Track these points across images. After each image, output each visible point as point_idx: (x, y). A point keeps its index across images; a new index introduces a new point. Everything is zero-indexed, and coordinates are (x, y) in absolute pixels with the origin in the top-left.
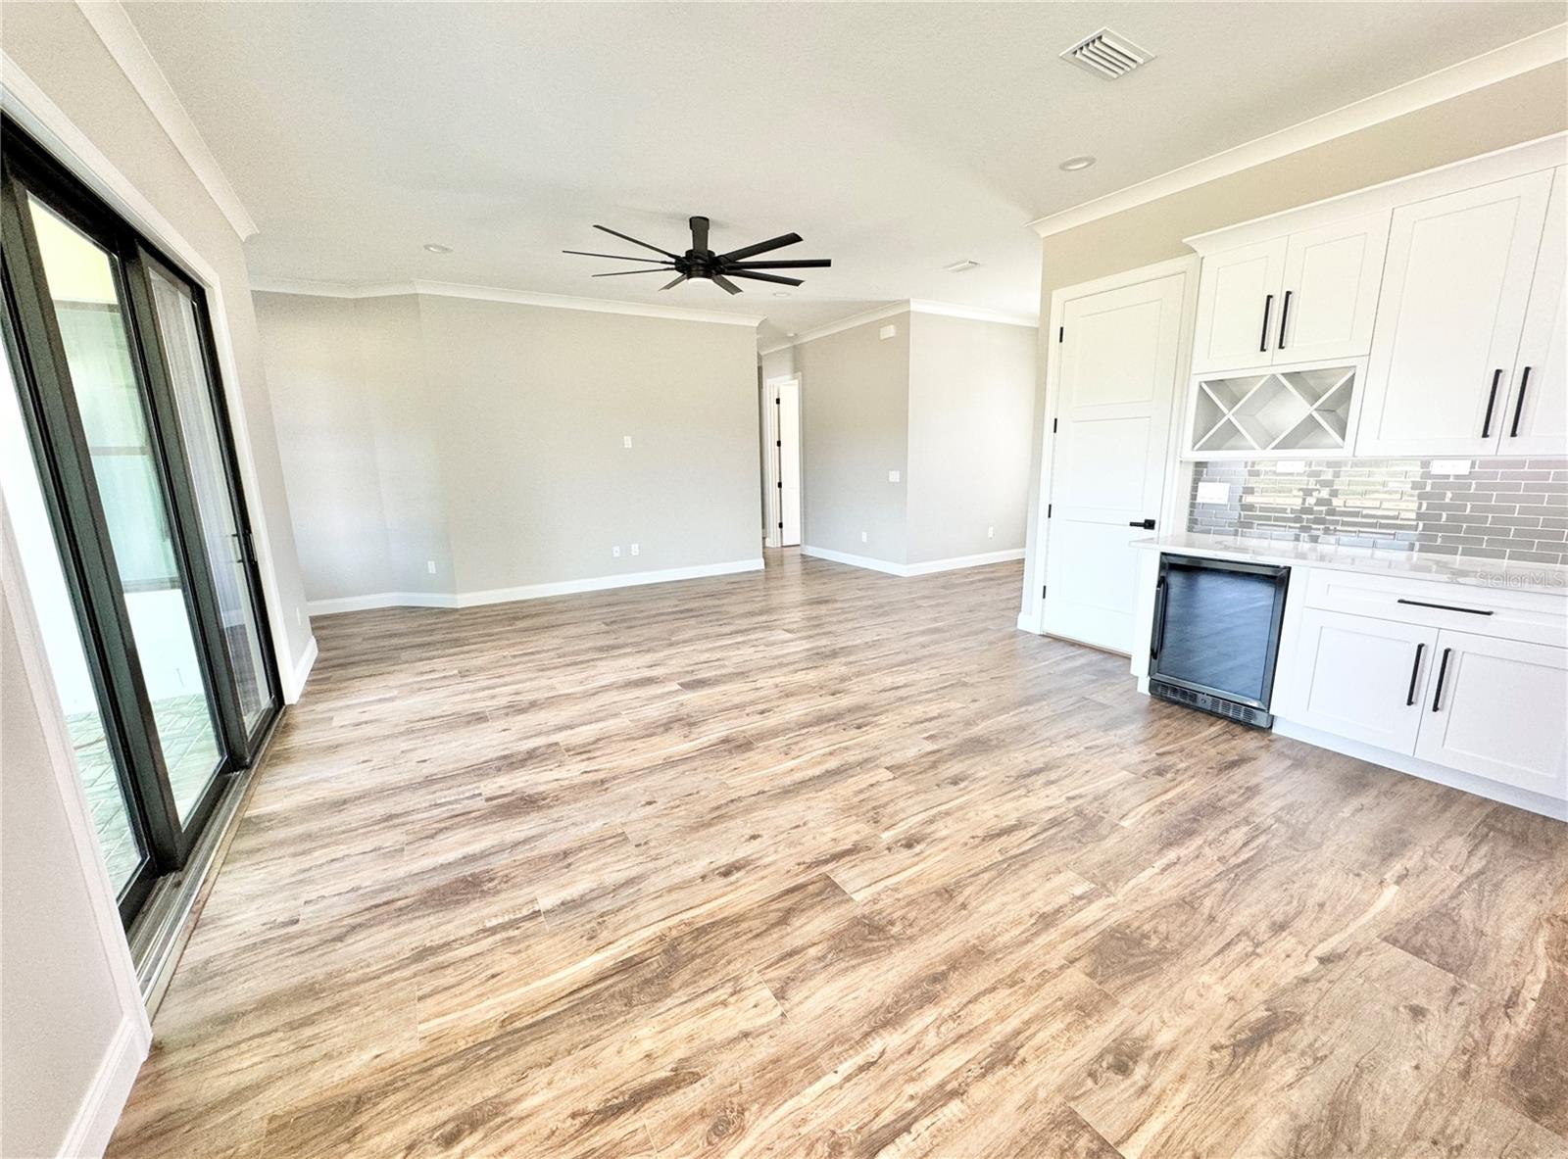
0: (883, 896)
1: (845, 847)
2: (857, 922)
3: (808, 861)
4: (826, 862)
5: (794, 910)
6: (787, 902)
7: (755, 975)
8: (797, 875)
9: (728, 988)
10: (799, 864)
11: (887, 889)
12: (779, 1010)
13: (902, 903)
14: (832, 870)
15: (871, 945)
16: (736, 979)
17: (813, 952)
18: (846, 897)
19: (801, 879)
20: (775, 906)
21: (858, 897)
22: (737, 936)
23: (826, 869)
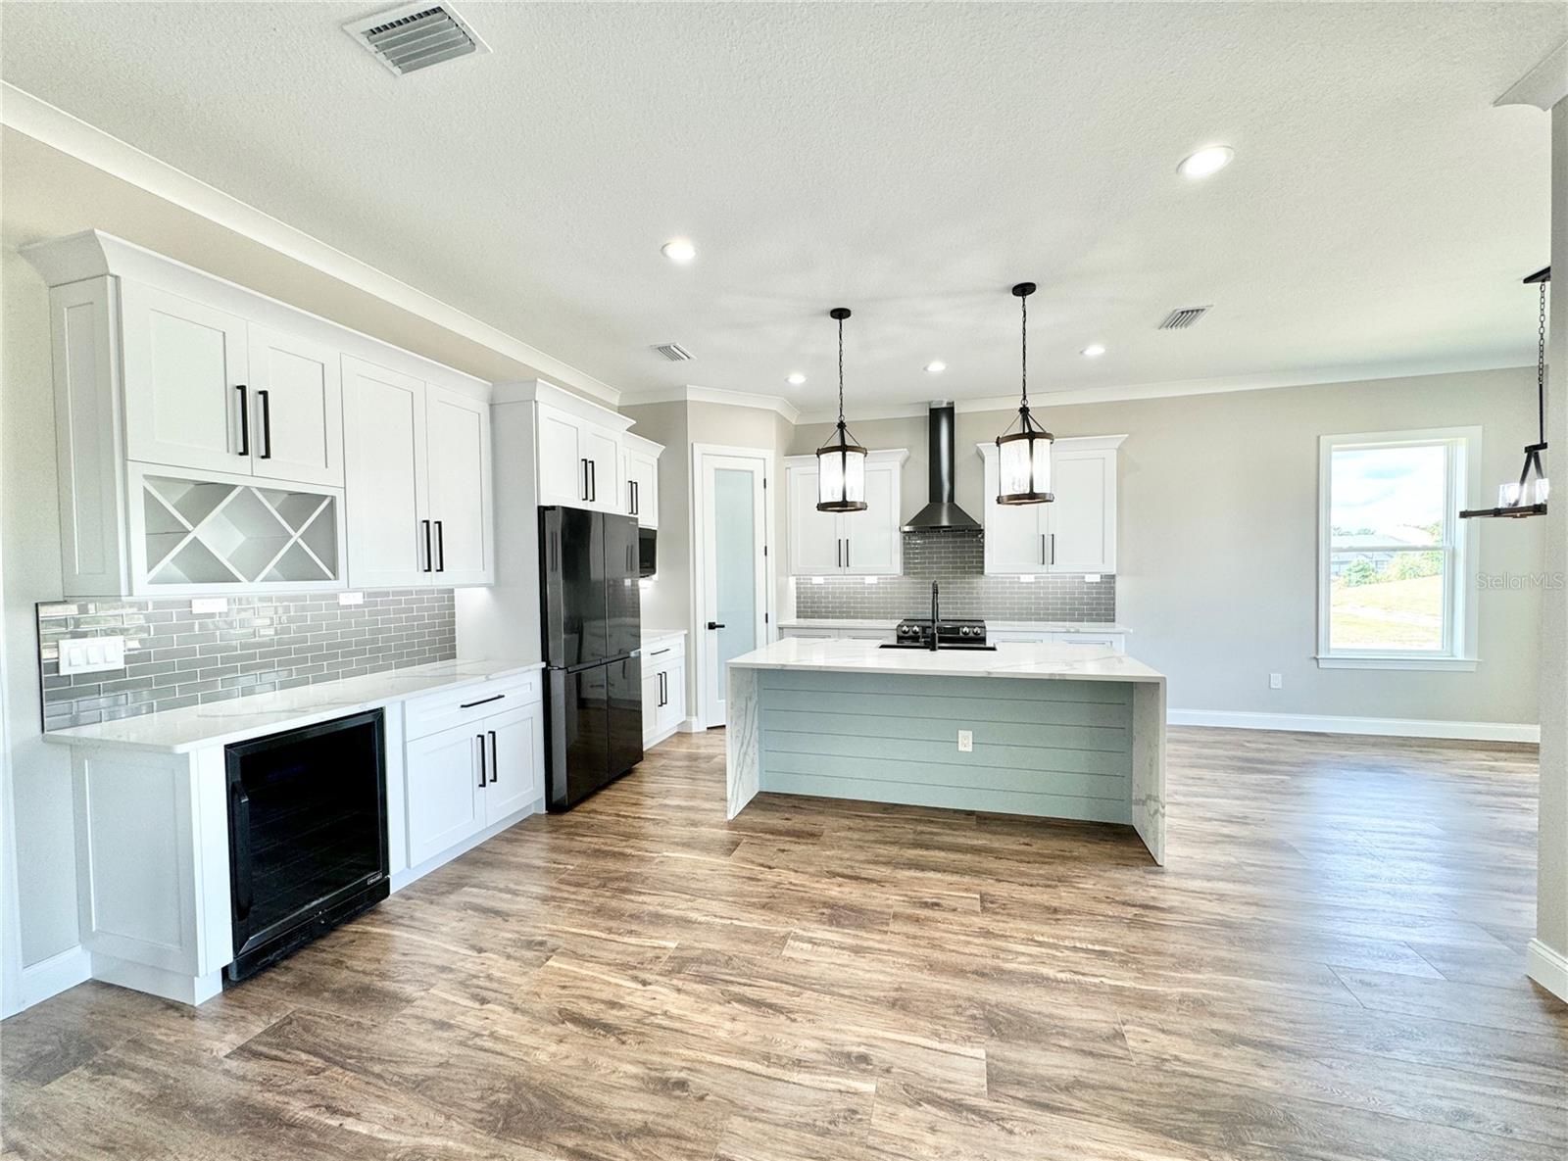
0: (954, 1037)
1: (934, 1110)
2: (1002, 1036)
3: (996, 1129)
4: (973, 1110)
5: (1057, 1086)
6: (1062, 1098)
7: (1136, 1060)
8: (1024, 1120)
9: (1167, 1066)
10: (1011, 1132)
11: (941, 1040)
12: (1125, 1028)
13: (945, 1022)
14: (977, 1095)
15: (1009, 1016)
16: (1157, 1068)
17: (1066, 1043)
18: (990, 1060)
19: (1025, 1112)
20: (1078, 1105)
21: (981, 1053)
22: (1141, 1104)
23: (984, 1103)
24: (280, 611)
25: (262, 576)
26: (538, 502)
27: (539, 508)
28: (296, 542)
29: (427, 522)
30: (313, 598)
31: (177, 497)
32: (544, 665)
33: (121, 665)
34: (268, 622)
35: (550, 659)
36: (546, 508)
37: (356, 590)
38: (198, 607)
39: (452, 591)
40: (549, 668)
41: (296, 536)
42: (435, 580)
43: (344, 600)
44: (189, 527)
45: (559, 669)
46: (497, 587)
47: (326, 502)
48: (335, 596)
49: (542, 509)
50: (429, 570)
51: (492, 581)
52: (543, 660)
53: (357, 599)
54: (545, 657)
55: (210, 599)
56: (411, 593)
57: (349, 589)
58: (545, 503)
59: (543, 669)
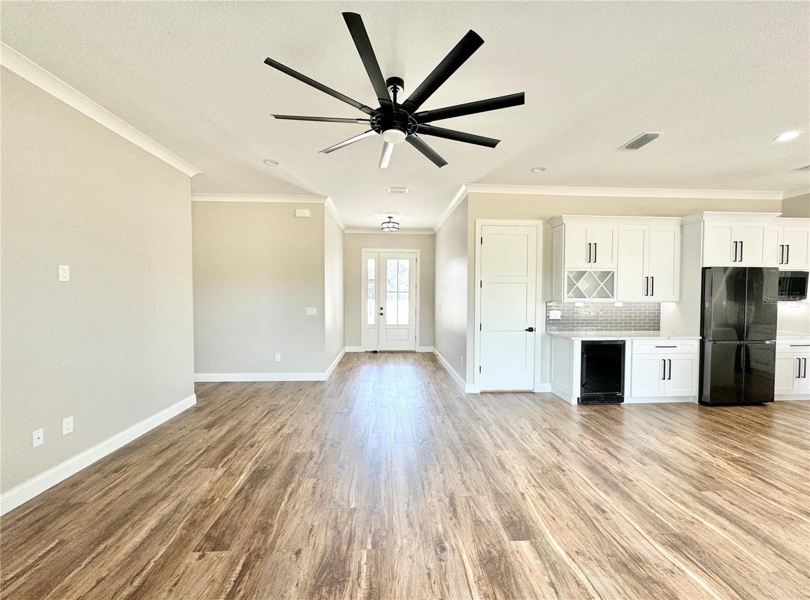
24: (597, 307)
25: (593, 296)
26: (702, 265)
27: (703, 268)
28: (602, 287)
29: (647, 278)
30: (607, 303)
31: (573, 275)
32: (701, 338)
33: (559, 318)
34: (593, 311)
35: (705, 335)
36: (706, 268)
37: (620, 302)
38: (577, 305)
39: (660, 303)
40: (704, 340)
41: (602, 285)
42: (650, 299)
43: (617, 305)
44: (576, 283)
45: (709, 341)
46: (680, 302)
47: (611, 273)
48: (614, 303)
49: (704, 269)
50: (647, 295)
51: (677, 299)
52: (701, 336)
53: (620, 305)
54: (702, 334)
55: (579, 303)
56: (641, 303)
57: (617, 301)
58: (705, 266)
59: (700, 340)
